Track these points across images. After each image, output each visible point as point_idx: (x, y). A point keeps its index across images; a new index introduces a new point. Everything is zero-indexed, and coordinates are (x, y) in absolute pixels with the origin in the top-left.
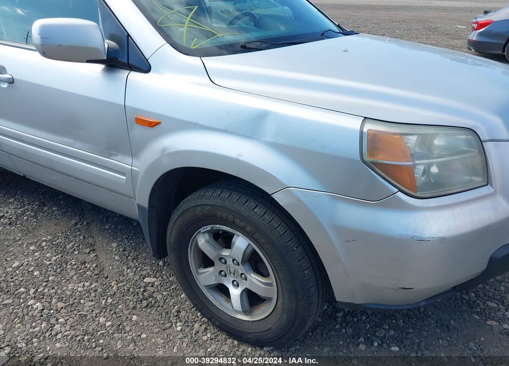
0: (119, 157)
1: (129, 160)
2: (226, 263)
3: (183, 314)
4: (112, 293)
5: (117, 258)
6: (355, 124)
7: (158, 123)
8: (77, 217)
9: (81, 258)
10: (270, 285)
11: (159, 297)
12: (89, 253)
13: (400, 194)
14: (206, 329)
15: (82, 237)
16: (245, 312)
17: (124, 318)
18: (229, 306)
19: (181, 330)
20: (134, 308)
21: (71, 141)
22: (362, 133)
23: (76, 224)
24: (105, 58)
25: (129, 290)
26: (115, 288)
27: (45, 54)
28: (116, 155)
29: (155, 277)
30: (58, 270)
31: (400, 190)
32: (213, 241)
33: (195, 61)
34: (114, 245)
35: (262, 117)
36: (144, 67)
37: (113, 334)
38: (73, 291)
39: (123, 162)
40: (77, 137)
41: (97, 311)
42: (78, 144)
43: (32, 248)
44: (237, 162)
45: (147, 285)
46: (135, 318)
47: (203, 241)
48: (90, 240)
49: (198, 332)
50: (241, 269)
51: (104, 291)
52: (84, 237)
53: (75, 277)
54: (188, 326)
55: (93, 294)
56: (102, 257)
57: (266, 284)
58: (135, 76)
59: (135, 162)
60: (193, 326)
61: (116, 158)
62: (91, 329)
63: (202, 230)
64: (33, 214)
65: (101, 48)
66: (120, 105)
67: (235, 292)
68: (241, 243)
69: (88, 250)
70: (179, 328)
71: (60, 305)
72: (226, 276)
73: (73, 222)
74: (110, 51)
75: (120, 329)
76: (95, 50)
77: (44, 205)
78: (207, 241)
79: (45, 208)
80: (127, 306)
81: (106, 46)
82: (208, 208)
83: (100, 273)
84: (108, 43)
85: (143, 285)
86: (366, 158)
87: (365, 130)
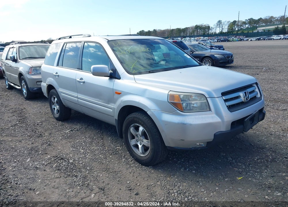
0: (111, 104)
1: (113, 104)
2: (138, 137)
3: (126, 156)
4: (105, 150)
5: (109, 141)
6: (166, 92)
7: (121, 93)
8: (99, 130)
9: (98, 141)
10: (149, 142)
11: (120, 152)
12: (101, 140)
13: (178, 111)
14: (132, 161)
15: (99, 136)
16: (143, 153)
17: (107, 156)
18: (138, 151)
19: (124, 161)
20: (111, 154)
21: (98, 100)
22: (168, 94)
23: (98, 132)
24: (109, 75)
25: (111, 150)
26: (106, 149)
27: (93, 74)
28: (110, 103)
29: (120, 147)
30: (90, 144)
31: (178, 110)
32: (134, 130)
33: (132, 76)
34: (109, 138)
35: (145, 91)
36: (119, 78)
37: (103, 159)
38: (93, 149)
39: (112, 105)
40: (100, 99)
41: (100, 154)
42: (100, 101)
43: (83, 137)
44: (139, 103)
45: (117, 149)
46: (111, 156)
47: (132, 130)
48: (102, 137)
49: (129, 161)
50: (142, 138)
51: (103, 150)
52: (100, 136)
53: (95, 146)
54: (126, 160)
55: (99, 150)
56: (105, 141)
57: (147, 142)
58: (117, 80)
59: (115, 105)
60: (128, 159)
61: (110, 104)
62: (97, 158)
63: (131, 126)
64: (85, 128)
65: (108, 73)
66: (112, 89)
67: (140, 146)
68: (141, 129)
69: (101, 139)
70: (124, 160)
71: (89, 151)
72: (138, 141)
73: (98, 131)
74: (111, 73)
75: (106, 158)
76: (106, 73)
77: (89, 126)
78: (133, 129)
79: (89, 127)
80: (109, 154)
81: (110, 72)
82: (132, 118)
83: (103, 145)
84: (111, 71)
85: (116, 149)
86: (169, 101)
87: (169, 94)
